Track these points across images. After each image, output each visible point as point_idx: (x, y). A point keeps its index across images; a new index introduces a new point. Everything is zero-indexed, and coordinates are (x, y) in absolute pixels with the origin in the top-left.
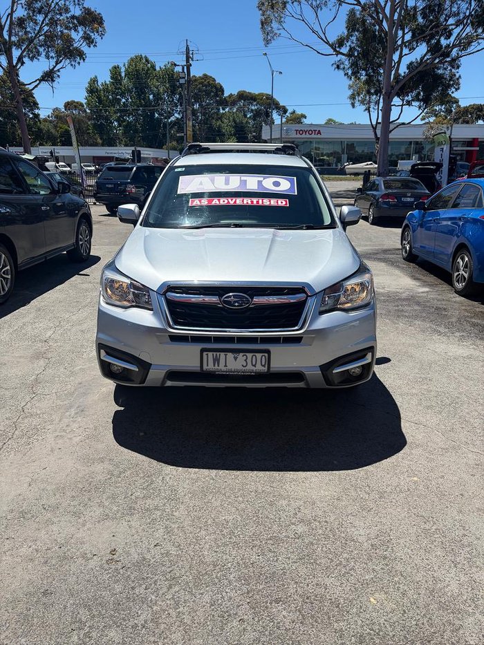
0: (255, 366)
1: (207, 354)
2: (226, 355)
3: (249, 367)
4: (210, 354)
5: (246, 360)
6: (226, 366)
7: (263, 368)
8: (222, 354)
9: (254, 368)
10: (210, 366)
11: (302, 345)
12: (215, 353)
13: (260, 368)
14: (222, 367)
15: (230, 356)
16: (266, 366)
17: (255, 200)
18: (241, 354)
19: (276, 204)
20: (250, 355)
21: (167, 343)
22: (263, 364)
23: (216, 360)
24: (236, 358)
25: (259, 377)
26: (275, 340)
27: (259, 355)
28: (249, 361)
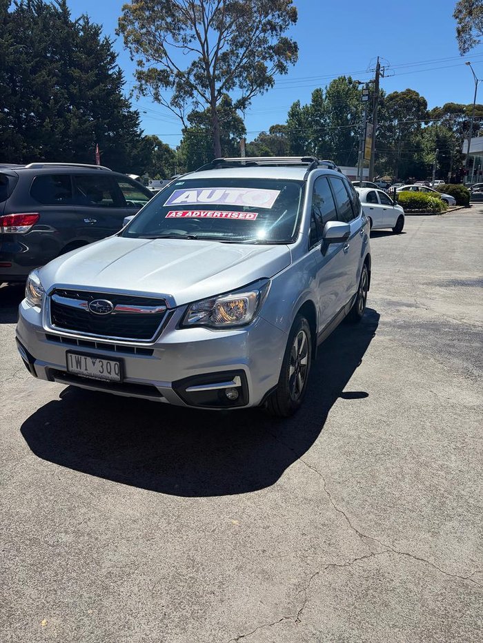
0: (110, 373)
1: (71, 356)
2: (86, 359)
3: (105, 374)
4: (73, 356)
5: (102, 367)
6: (86, 370)
7: (116, 376)
8: (83, 357)
9: (108, 375)
10: (74, 368)
11: (155, 358)
12: (77, 356)
13: (115, 376)
14: (83, 370)
15: (89, 360)
16: (120, 375)
18: (98, 360)
19: (243, 218)
20: (105, 362)
21: (42, 341)
22: (117, 372)
23: (79, 363)
24: (94, 363)
25: (113, 384)
26: (130, 350)
27: (113, 363)
28: (105, 367)
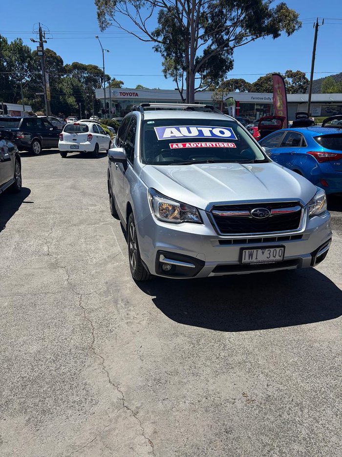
0: (275, 257)
1: (245, 252)
2: (257, 251)
3: (272, 258)
4: (247, 251)
5: (269, 254)
6: (257, 259)
7: (280, 258)
8: (255, 251)
9: (274, 259)
10: (246, 260)
11: (304, 240)
12: (250, 251)
13: (278, 258)
14: (254, 260)
15: (260, 251)
16: (282, 256)
17: (214, 144)
18: (267, 250)
19: (228, 146)
20: (272, 250)
21: (217, 246)
22: (280, 255)
23: (251, 255)
24: (263, 253)
25: (277, 264)
26: (286, 238)
27: (278, 249)
28: (271, 254)
